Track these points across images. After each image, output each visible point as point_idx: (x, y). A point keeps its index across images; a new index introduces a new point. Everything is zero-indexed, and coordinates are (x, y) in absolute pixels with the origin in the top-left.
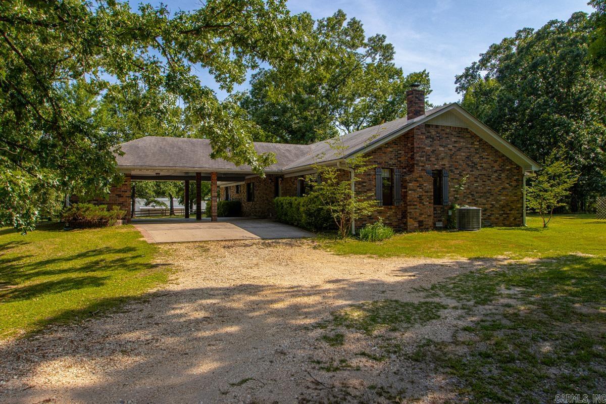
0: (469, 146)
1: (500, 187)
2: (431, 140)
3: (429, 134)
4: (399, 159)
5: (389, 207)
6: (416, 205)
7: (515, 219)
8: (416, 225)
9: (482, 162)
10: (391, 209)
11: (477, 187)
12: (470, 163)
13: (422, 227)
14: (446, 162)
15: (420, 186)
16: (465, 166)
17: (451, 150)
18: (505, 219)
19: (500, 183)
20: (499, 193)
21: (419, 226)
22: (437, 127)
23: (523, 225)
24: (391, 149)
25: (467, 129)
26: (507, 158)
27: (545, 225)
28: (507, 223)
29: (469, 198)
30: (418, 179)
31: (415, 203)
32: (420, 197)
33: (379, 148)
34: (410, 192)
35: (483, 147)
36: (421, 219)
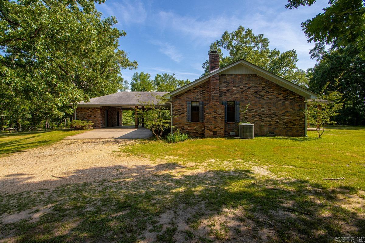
0: (257, 85)
1: (284, 111)
2: (227, 83)
3: (225, 80)
4: (203, 96)
5: (196, 123)
6: (212, 122)
7: (297, 131)
8: (212, 134)
9: (267, 95)
10: (197, 124)
11: (263, 111)
12: (258, 96)
13: (215, 135)
14: (238, 96)
15: (215, 111)
16: (253, 98)
17: (242, 89)
18: (287, 131)
19: (284, 108)
20: (283, 114)
21: (214, 134)
22: (231, 75)
23: (305, 136)
24: (197, 90)
25: (256, 75)
26: (291, 91)
27: (319, 136)
28: (289, 134)
29: (256, 118)
30: (213, 107)
31: (211, 121)
32: (215, 118)
33: (190, 90)
34: (207, 115)
35: (269, 85)
36: (214, 130)
